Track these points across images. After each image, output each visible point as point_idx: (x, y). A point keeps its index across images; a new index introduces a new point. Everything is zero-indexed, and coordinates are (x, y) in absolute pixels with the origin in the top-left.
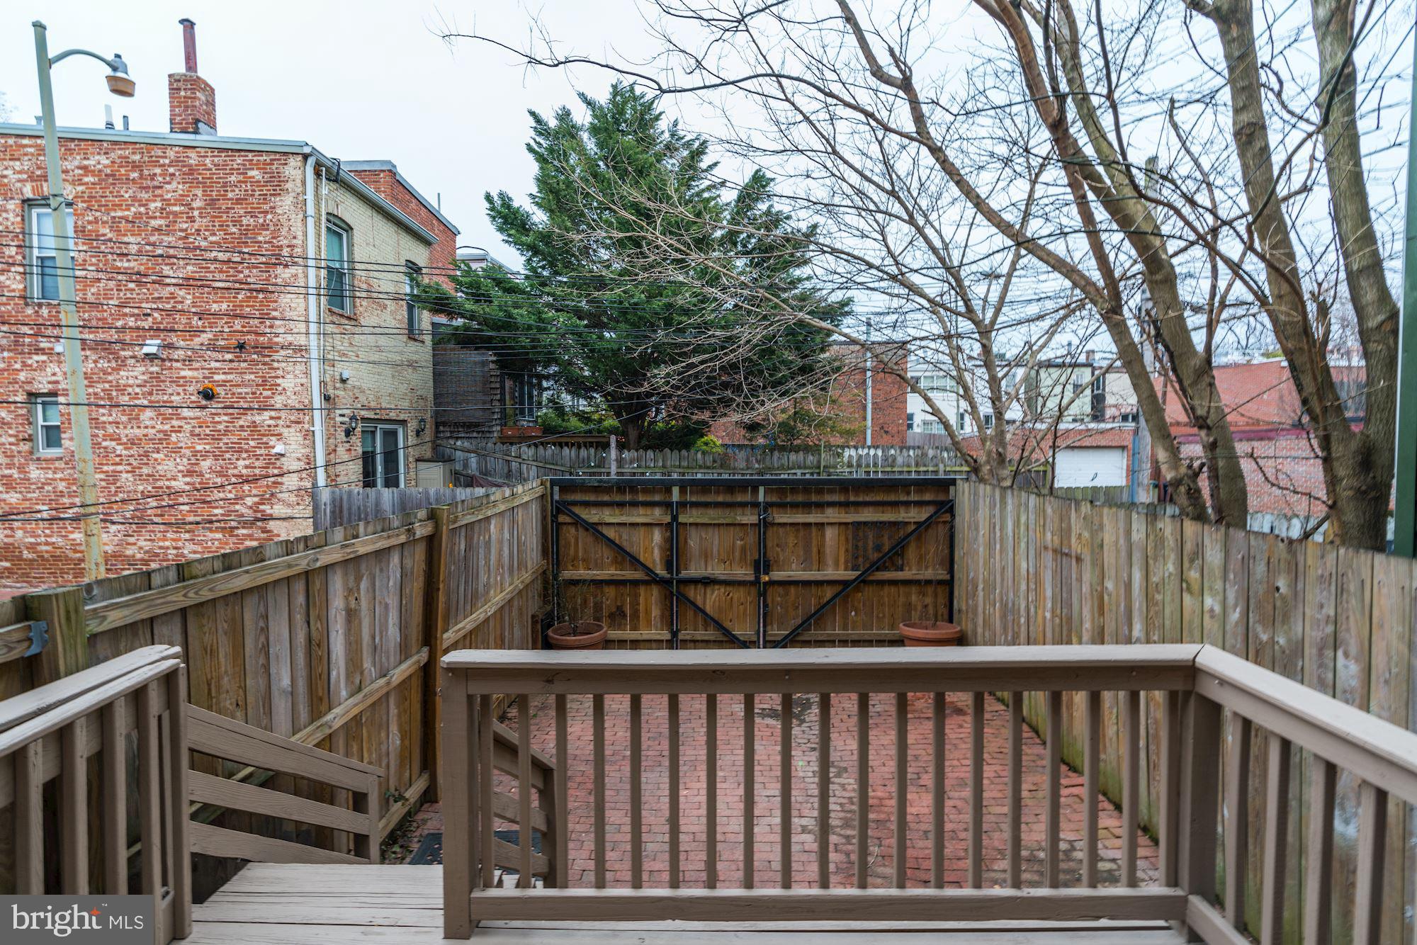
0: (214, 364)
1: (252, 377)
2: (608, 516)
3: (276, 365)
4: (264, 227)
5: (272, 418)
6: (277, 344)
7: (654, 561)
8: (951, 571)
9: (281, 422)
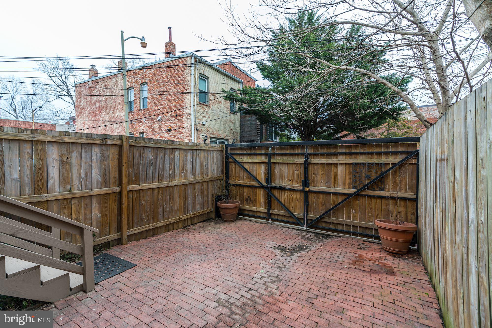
0: (171, 121)
1: (178, 124)
2: (246, 159)
3: (183, 120)
4: (182, 80)
5: (182, 136)
6: (184, 114)
7: (261, 179)
8: (417, 194)
9: (184, 137)
